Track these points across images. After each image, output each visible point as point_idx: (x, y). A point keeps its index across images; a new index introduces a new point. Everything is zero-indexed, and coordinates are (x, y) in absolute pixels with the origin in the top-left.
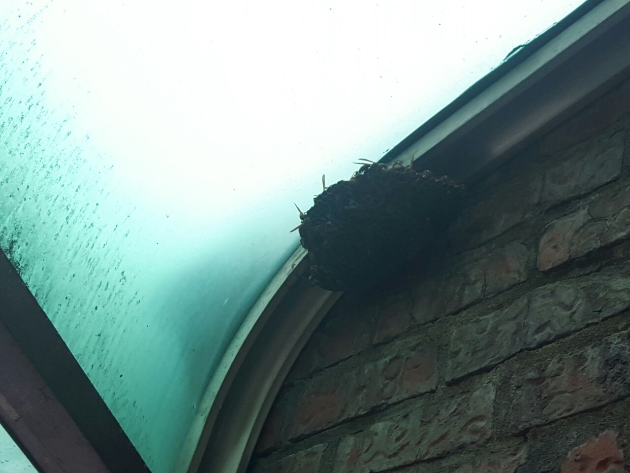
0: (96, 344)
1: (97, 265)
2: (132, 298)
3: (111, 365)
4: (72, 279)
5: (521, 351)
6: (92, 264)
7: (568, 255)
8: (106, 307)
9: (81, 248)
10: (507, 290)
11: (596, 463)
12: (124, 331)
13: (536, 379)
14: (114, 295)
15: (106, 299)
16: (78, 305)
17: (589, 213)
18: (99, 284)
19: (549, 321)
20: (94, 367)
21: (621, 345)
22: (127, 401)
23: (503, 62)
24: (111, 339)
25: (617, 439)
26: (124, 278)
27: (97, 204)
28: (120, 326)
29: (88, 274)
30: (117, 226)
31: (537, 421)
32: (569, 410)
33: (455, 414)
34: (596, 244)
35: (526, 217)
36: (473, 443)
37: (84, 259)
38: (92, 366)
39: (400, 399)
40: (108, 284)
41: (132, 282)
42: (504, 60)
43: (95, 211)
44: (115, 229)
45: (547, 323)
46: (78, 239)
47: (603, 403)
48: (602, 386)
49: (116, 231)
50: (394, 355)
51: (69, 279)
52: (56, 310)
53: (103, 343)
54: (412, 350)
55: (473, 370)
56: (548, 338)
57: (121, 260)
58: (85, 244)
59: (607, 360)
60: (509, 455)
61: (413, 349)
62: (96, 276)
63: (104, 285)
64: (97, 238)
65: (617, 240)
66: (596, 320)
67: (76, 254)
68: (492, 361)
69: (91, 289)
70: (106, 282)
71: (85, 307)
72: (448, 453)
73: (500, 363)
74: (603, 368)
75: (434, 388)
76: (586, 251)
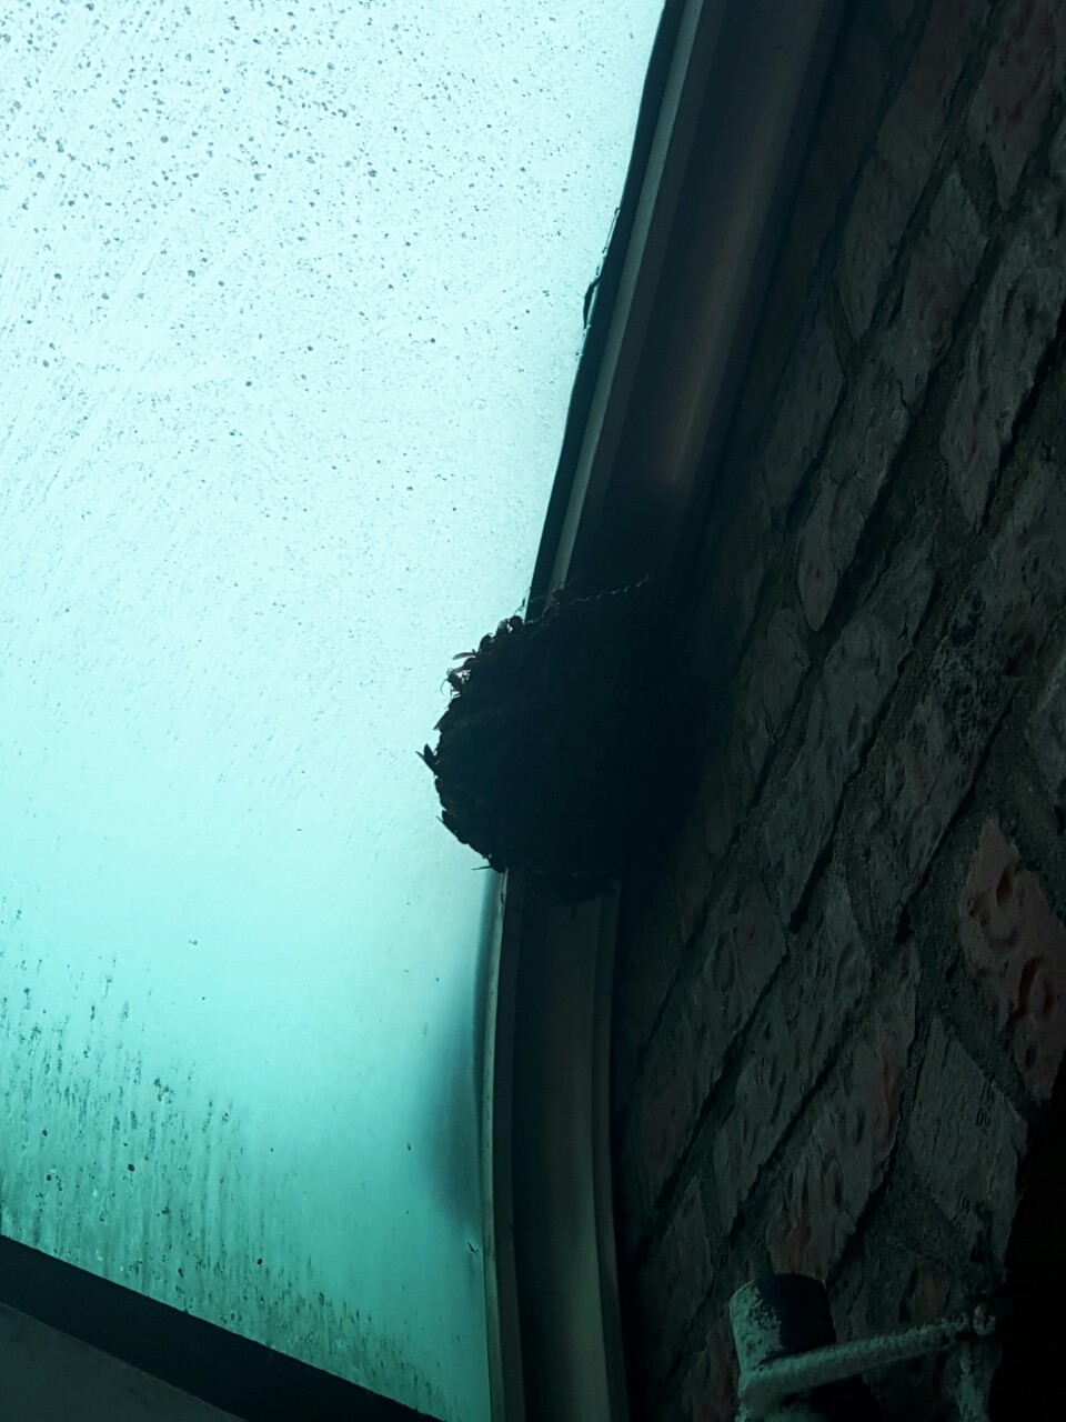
0: (168, 1228)
1: (88, 1094)
2: (206, 1117)
3: (224, 1253)
4: (42, 1140)
5: (845, 788)
6: (77, 1096)
7: (836, 573)
8: (155, 1157)
9: (35, 1080)
10: (797, 702)
11: (993, 896)
12: (222, 1182)
13: (882, 817)
14: (159, 1130)
15: (146, 1142)
16: (86, 1180)
17: (834, 481)
18: (112, 1123)
19: (857, 705)
20: (186, 1273)
21: (950, 662)
22: (301, 1300)
23: (585, 331)
24: (197, 1207)
25: (1001, 828)
26: (167, 1090)
27: (27, 991)
28: (206, 1176)
29: (77, 1117)
30: (93, 1008)
31: (908, 891)
32: (935, 836)
33: (821, 973)
34: (858, 524)
35: (770, 557)
36: (857, 1003)
37: (54, 1096)
38: (180, 1271)
39: (751, 1010)
40: (133, 1116)
41: (188, 1090)
42: (585, 327)
43: (28, 1003)
44: (93, 1017)
45: (856, 710)
46: (18, 1068)
47: (969, 783)
48: (958, 755)
49: (96, 1018)
50: (716, 942)
51: (37, 1144)
52: (34, 1207)
53: (183, 1221)
54: (736, 912)
55: (808, 876)
56: (866, 736)
57: (140, 1062)
58: (38, 1068)
59: (945, 705)
60: (900, 981)
61: (735, 908)
62: (98, 1114)
63: (126, 1120)
64: (60, 1047)
65: (880, 493)
66: (908, 651)
67: (27, 1094)
68: (822, 839)
69: (100, 1138)
70: (129, 1115)
71: (104, 1177)
72: (836, 1047)
73: (833, 834)
74: (946, 725)
75: (784, 952)
76: (854, 546)
